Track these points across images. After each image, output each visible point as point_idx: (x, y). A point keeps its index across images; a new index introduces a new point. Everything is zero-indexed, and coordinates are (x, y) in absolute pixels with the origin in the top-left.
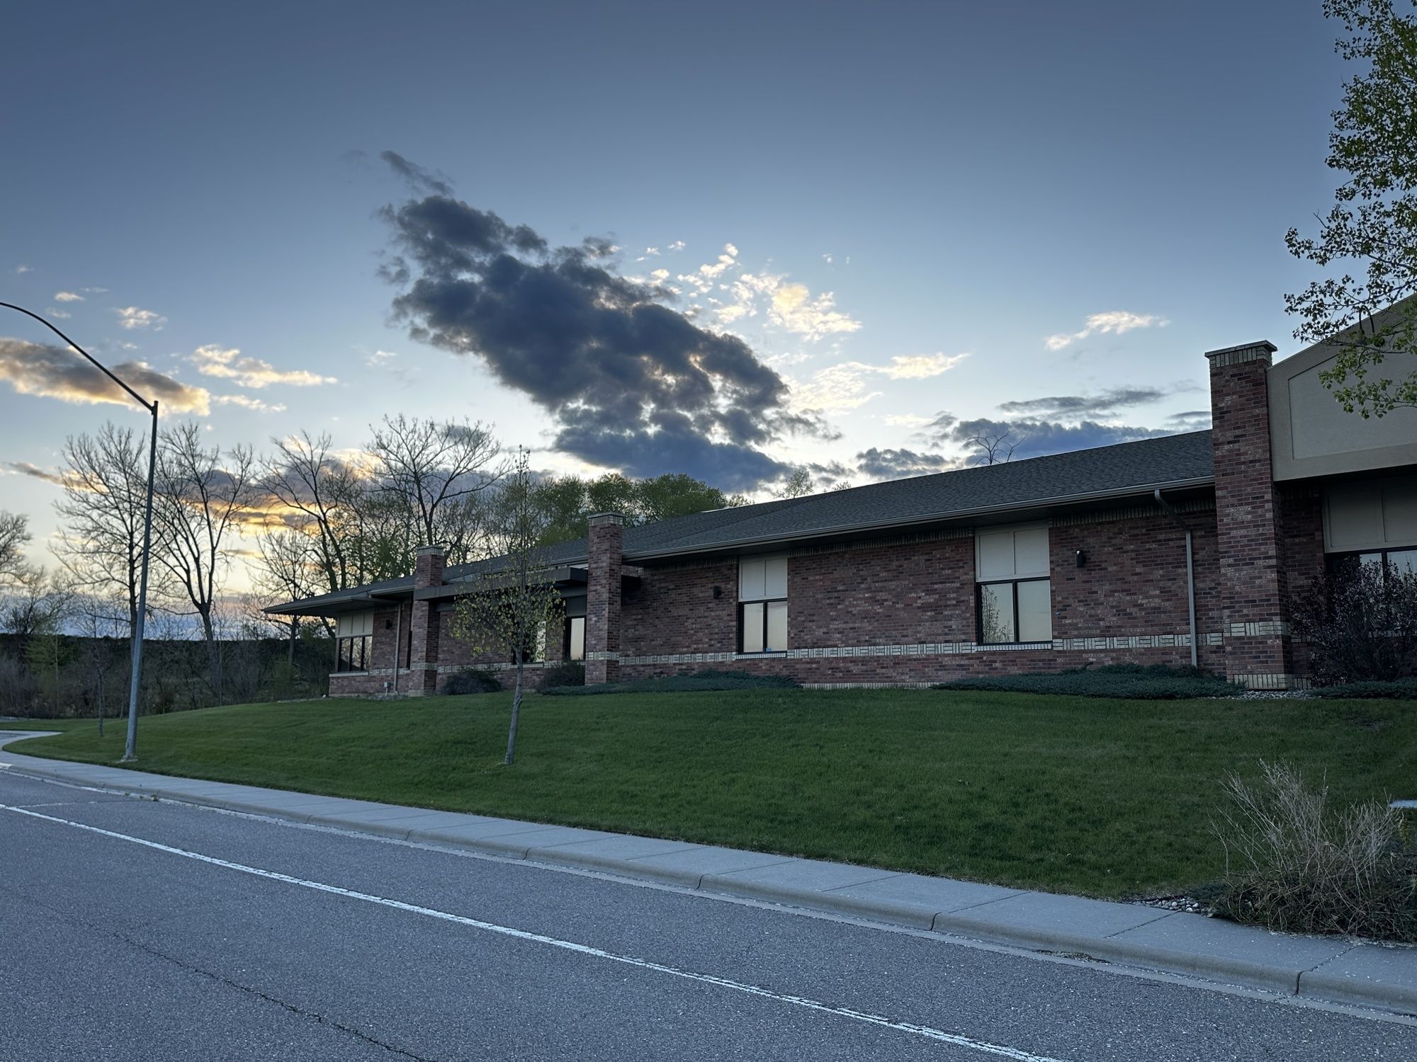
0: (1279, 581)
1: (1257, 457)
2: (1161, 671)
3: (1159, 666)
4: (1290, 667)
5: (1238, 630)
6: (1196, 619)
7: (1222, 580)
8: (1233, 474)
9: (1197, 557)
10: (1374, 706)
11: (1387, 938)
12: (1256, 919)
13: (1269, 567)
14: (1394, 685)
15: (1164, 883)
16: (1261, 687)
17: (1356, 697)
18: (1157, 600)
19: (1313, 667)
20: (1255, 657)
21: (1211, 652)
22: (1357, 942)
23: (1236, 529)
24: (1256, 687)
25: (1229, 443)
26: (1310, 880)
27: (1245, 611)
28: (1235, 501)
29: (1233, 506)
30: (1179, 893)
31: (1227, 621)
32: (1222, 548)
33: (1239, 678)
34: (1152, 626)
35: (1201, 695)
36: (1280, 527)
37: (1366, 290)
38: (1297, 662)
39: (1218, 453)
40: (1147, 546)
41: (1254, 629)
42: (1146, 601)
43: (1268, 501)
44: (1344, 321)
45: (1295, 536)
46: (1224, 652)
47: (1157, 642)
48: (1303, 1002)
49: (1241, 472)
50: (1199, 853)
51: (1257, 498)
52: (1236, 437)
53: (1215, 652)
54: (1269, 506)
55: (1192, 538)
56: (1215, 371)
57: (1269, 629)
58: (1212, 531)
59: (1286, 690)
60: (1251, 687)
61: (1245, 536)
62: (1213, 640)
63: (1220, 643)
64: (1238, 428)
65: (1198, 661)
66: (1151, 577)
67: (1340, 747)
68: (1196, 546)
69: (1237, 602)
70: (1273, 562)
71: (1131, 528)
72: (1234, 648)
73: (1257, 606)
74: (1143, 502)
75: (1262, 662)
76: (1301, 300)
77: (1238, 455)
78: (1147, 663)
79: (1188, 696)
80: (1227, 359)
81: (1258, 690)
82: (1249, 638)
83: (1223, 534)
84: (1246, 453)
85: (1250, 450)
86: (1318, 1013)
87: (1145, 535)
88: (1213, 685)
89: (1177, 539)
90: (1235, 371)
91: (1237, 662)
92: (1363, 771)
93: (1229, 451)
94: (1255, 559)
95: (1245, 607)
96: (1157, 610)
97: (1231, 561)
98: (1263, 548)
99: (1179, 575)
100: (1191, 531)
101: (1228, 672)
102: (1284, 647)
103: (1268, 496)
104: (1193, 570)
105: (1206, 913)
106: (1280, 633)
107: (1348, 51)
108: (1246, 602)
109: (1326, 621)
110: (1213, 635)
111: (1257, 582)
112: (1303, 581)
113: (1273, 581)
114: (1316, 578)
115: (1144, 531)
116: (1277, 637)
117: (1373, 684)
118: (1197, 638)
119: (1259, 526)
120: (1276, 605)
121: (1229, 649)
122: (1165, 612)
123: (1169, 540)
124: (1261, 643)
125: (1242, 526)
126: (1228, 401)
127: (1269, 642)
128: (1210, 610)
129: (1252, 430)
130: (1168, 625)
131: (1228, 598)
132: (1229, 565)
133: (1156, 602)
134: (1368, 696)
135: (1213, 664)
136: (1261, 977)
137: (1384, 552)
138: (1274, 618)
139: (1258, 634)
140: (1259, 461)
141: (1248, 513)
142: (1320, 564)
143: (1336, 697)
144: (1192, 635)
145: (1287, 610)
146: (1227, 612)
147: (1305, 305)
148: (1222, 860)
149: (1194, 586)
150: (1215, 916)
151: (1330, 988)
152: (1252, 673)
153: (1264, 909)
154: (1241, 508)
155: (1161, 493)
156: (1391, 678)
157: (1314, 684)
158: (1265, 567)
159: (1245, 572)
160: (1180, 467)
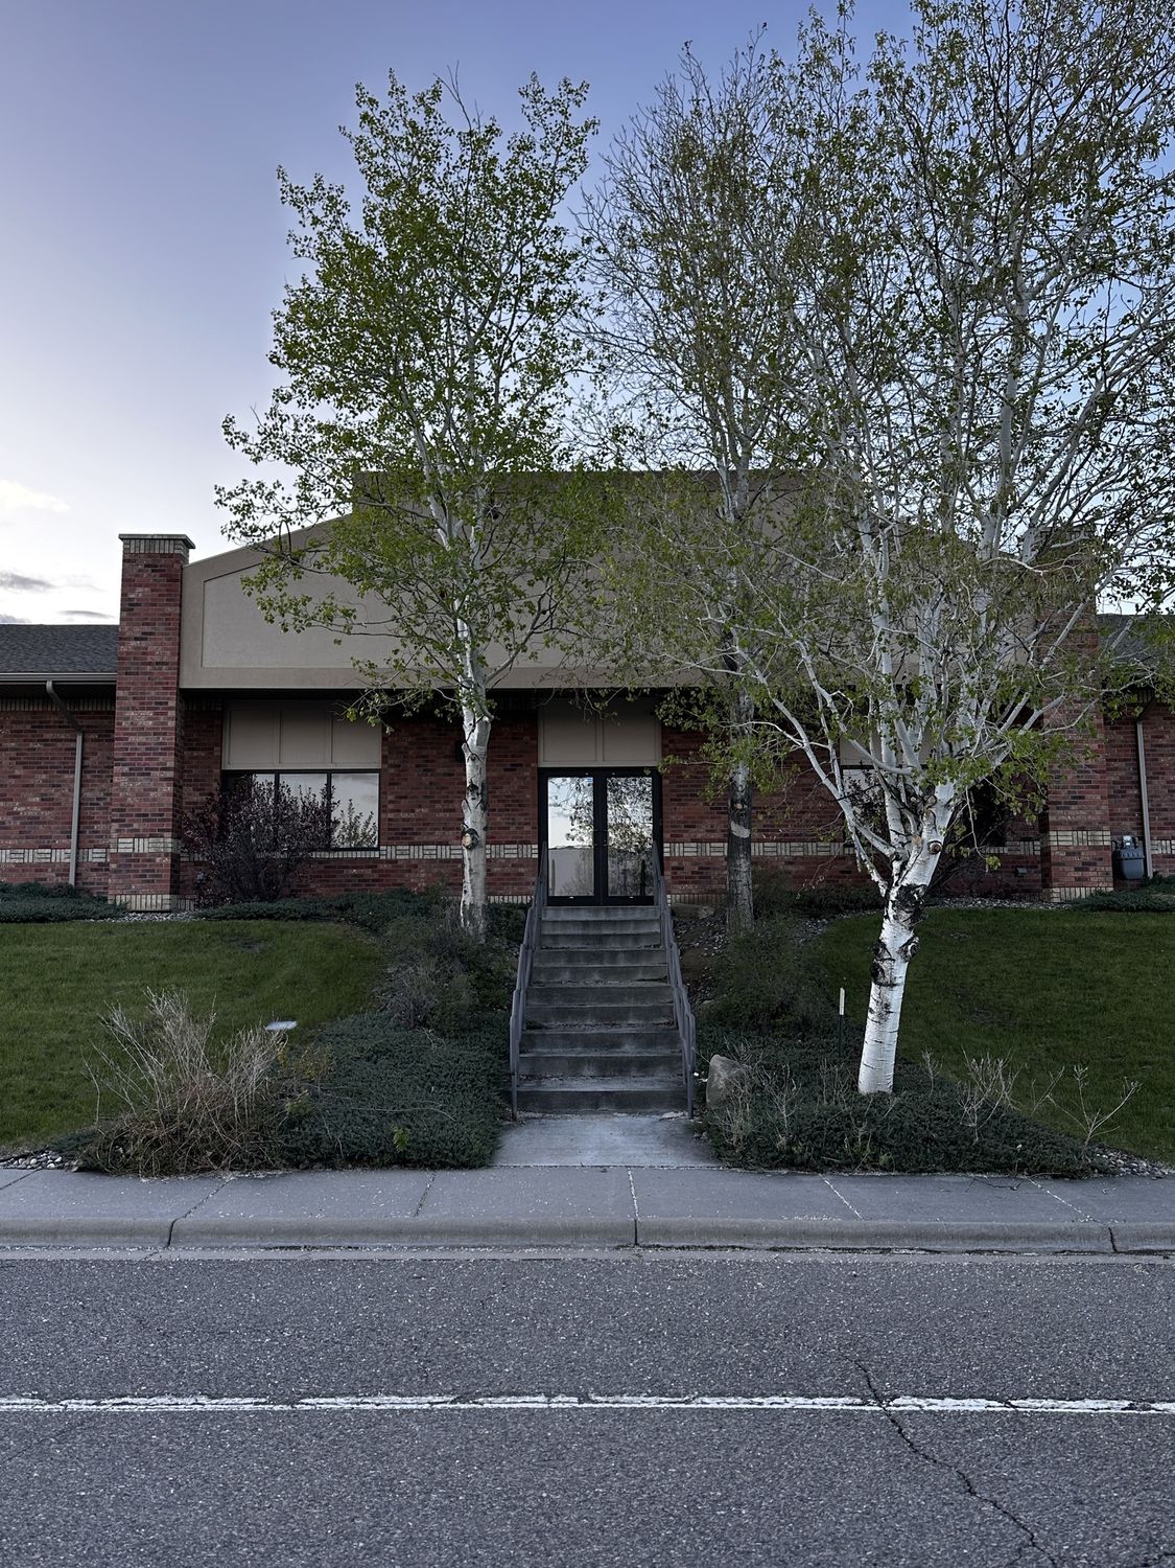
0: (174, 795)
1: (165, 659)
2: (32, 890)
3: (30, 885)
4: (176, 888)
5: (126, 845)
6: (79, 832)
7: (113, 790)
8: (137, 674)
9: (86, 763)
10: (256, 927)
11: (258, 1168)
12: (126, 1166)
13: (166, 779)
14: (275, 906)
15: (21, 1138)
16: (143, 908)
17: (239, 919)
18: (35, 808)
19: (199, 887)
20: (141, 876)
21: (92, 870)
22: (230, 1177)
23: (134, 734)
24: (138, 908)
25: (136, 639)
26: (188, 1117)
27: (135, 826)
28: (136, 703)
29: (134, 709)
30: (41, 1148)
31: (115, 835)
32: (118, 754)
33: (121, 899)
34: (27, 838)
35: (78, 918)
36: (182, 737)
37: (295, 500)
38: (183, 882)
39: (123, 649)
40: (31, 745)
41: (143, 846)
42: (23, 809)
43: (171, 708)
44: (271, 528)
45: (194, 749)
46: (107, 870)
47: (31, 857)
48: (175, 1254)
49: (146, 673)
50: (65, 1097)
51: (160, 703)
52: (144, 633)
53: (96, 870)
54: (172, 713)
55: (84, 741)
56: (128, 557)
57: (157, 846)
58: (107, 735)
59: (169, 912)
60: (133, 908)
61: (144, 744)
62: (95, 856)
63: (103, 860)
64: (148, 624)
65: (76, 879)
66: (32, 781)
67: (221, 971)
68: (87, 750)
69: (128, 815)
70: (170, 774)
71: (14, 722)
72: (120, 866)
73: (149, 820)
74: (32, 693)
75: (148, 881)
76: (231, 495)
77: (144, 653)
78: (17, 881)
79: (63, 919)
80: (142, 546)
81: (138, 912)
82: (137, 855)
83: (118, 739)
84: (152, 653)
85: (158, 651)
86: (192, 1264)
87: (29, 731)
88: (92, 907)
89: (66, 740)
90: (150, 561)
91: (121, 881)
92: (242, 995)
93: (135, 648)
94: (152, 769)
95: (134, 821)
96: (35, 820)
97: (126, 769)
98: (161, 758)
99: (64, 781)
100: (84, 733)
101: (110, 892)
102: (172, 866)
103: (172, 704)
104: (81, 776)
105: (70, 1167)
106: (170, 850)
107: (299, 247)
108: (138, 815)
109: (218, 839)
110: (96, 850)
111: (152, 794)
112: (197, 798)
113: (168, 794)
114: (211, 794)
115: (28, 727)
116: (166, 855)
117: (256, 905)
118: (77, 853)
119: (160, 734)
120: (168, 820)
121: (113, 866)
122: (45, 823)
123: (56, 740)
124: (149, 860)
125: (141, 731)
126: (139, 593)
127: (158, 860)
128: (96, 823)
129: (162, 629)
130: (46, 837)
131: (118, 810)
132: (123, 774)
133: (35, 811)
134: (251, 918)
135: (92, 883)
136: (131, 1233)
137: (277, 773)
138: (166, 834)
139: (146, 851)
140: (167, 664)
141: (150, 719)
142: (216, 780)
143: (220, 919)
144: (72, 851)
145: (180, 827)
146: (115, 826)
147: (235, 501)
148: (92, 1104)
149: (80, 795)
150: (80, 1170)
151: (202, 1233)
152: (135, 893)
153: (136, 1154)
154: (143, 713)
155: (54, 686)
156: (273, 899)
157: (197, 906)
158: (161, 779)
159: (141, 783)
160: (76, 659)
